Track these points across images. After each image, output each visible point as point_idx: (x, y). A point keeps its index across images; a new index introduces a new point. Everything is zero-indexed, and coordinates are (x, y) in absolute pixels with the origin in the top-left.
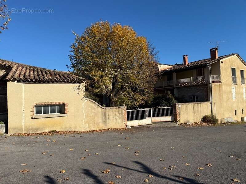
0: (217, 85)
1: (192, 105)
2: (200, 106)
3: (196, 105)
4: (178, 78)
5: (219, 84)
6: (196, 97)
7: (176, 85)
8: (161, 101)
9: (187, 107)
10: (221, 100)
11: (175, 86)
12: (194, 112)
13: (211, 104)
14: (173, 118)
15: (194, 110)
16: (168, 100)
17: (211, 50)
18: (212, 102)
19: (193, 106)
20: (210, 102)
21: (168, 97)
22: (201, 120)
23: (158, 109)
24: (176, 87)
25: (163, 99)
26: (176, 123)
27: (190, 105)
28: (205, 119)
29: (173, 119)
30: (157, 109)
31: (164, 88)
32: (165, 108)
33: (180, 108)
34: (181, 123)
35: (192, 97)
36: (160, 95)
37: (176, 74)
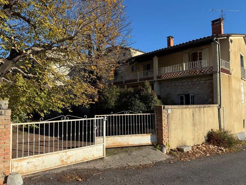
0: (226, 77)
1: (191, 110)
2: (204, 113)
3: (197, 109)
4: (161, 65)
5: (229, 76)
6: (191, 96)
7: (157, 77)
8: (132, 100)
9: (182, 113)
10: (230, 102)
11: (155, 79)
12: (194, 125)
13: (219, 109)
14: (155, 136)
15: (193, 120)
16: (146, 99)
17: (213, 22)
18: (220, 105)
19: (192, 113)
20: (218, 105)
21: (145, 92)
22: (204, 139)
23: (124, 116)
24: (157, 81)
25: (136, 97)
26: (161, 150)
27: (187, 109)
28: (212, 138)
29: (155, 140)
30: (121, 116)
31: (138, 81)
32: (138, 116)
33: (170, 117)
34: (171, 150)
35: (183, 97)
36: (131, 90)
37: (158, 59)
